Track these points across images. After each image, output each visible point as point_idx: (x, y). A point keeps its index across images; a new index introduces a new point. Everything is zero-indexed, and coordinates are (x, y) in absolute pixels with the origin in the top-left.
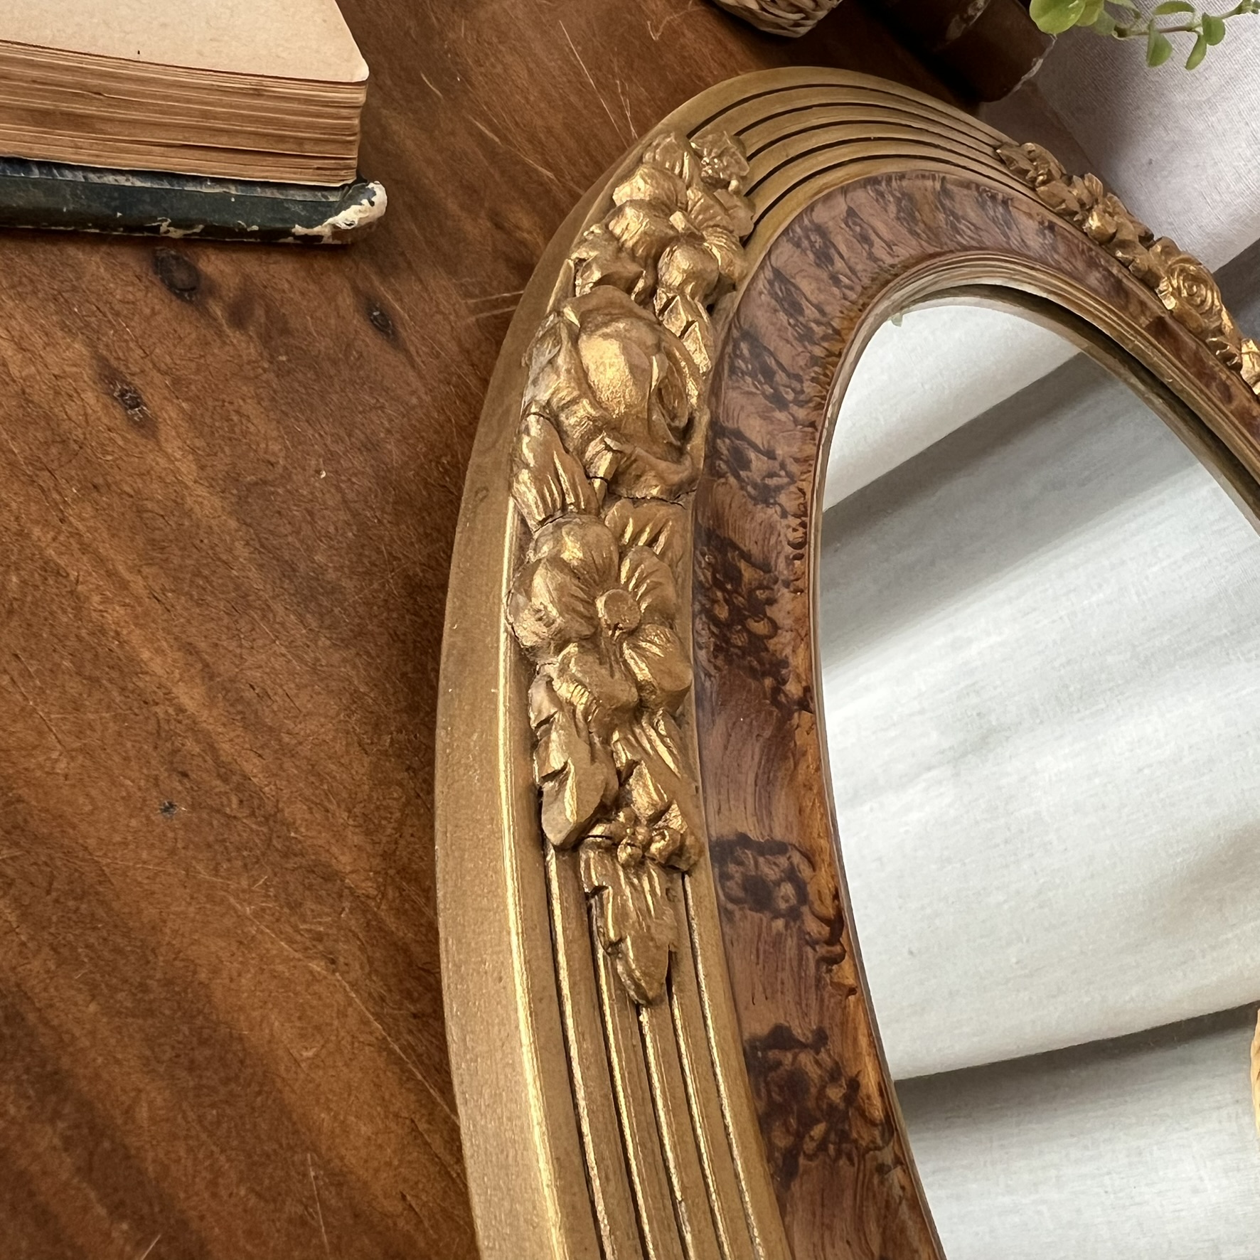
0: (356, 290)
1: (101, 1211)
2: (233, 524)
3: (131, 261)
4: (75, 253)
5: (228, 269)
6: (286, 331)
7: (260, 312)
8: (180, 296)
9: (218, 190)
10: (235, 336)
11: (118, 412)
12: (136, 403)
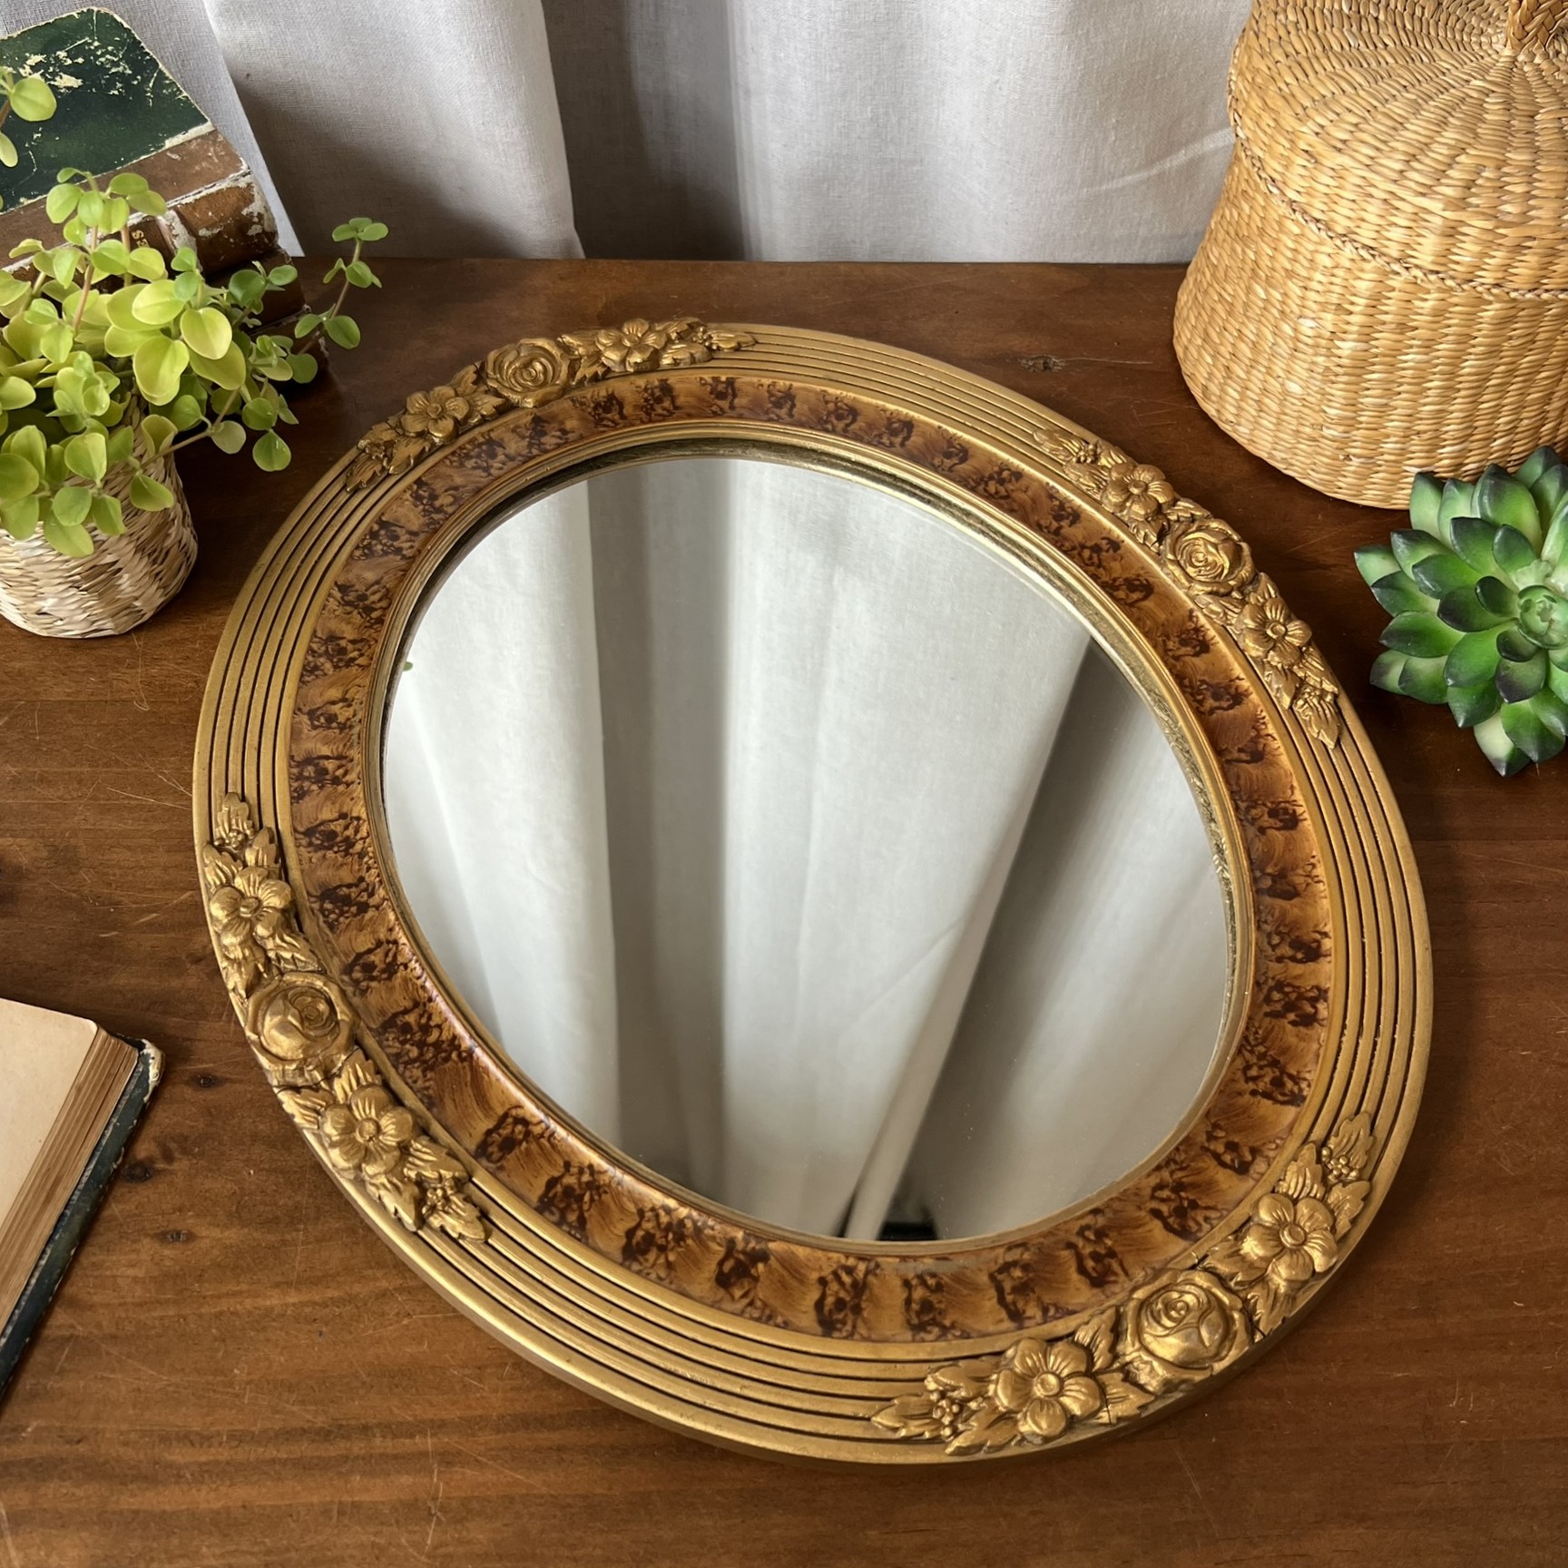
0: (187, 1083)
1: (407, 1441)
2: (246, 1230)
3: (121, 1190)
4: (106, 1213)
5: (145, 1146)
6: (186, 1139)
7: (173, 1146)
8: (146, 1179)
9: (111, 1128)
10: (175, 1166)
11: (178, 1245)
12: (178, 1234)
